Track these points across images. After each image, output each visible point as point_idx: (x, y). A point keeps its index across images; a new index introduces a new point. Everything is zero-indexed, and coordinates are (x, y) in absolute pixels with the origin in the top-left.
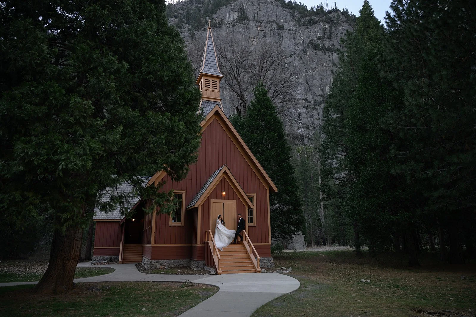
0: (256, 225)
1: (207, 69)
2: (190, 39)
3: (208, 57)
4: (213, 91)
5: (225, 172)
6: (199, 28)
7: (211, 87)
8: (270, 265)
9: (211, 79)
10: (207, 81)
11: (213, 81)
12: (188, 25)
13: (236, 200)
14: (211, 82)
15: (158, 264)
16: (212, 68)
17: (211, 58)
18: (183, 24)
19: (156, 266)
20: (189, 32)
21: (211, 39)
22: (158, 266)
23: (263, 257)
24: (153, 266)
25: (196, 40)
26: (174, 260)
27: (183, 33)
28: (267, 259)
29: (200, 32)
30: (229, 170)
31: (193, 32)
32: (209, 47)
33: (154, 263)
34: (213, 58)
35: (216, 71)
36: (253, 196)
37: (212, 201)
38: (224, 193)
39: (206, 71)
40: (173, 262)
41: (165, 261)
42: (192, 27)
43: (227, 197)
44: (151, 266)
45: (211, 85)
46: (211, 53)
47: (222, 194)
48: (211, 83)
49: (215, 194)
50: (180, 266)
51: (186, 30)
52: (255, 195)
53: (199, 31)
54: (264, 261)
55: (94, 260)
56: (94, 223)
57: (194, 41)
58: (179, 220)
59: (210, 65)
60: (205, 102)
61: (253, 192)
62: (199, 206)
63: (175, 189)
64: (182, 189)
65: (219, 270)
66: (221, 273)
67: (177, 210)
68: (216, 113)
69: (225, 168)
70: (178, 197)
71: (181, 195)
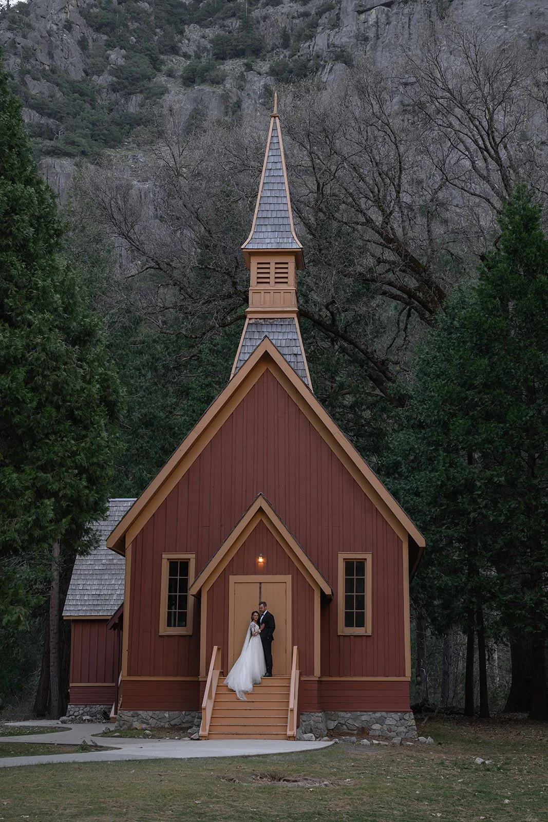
0: (369, 633)
1: (261, 235)
3: (265, 200)
4: (277, 292)
5: (261, 510)
7: (272, 280)
8: (405, 730)
9: (273, 260)
10: (263, 266)
11: (276, 263)
13: (290, 576)
14: (272, 266)
15: (135, 719)
16: (278, 228)
17: (275, 200)
19: (131, 725)
21: (276, 146)
22: (136, 725)
23: (387, 712)
24: (124, 724)
26: (171, 713)
28: (396, 716)
32: (272, 172)
33: (126, 718)
34: (280, 200)
35: (285, 234)
36: (366, 559)
37: (233, 579)
38: (261, 560)
39: (258, 241)
40: (167, 715)
41: (150, 713)
43: (268, 569)
44: (121, 722)
45: (272, 275)
46: (276, 187)
47: (256, 563)
48: (272, 270)
49: (240, 564)
50: (184, 725)
52: (369, 557)
54: (388, 722)
55: (71, 713)
56: (67, 625)
58: (182, 621)
59: (272, 221)
60: (256, 324)
61: (365, 550)
62: (200, 592)
63: (170, 551)
64: (186, 551)
65: (204, 730)
66: (206, 738)
67: (178, 600)
68: (266, 357)
69: (260, 503)
70: (179, 569)
71: (185, 564)
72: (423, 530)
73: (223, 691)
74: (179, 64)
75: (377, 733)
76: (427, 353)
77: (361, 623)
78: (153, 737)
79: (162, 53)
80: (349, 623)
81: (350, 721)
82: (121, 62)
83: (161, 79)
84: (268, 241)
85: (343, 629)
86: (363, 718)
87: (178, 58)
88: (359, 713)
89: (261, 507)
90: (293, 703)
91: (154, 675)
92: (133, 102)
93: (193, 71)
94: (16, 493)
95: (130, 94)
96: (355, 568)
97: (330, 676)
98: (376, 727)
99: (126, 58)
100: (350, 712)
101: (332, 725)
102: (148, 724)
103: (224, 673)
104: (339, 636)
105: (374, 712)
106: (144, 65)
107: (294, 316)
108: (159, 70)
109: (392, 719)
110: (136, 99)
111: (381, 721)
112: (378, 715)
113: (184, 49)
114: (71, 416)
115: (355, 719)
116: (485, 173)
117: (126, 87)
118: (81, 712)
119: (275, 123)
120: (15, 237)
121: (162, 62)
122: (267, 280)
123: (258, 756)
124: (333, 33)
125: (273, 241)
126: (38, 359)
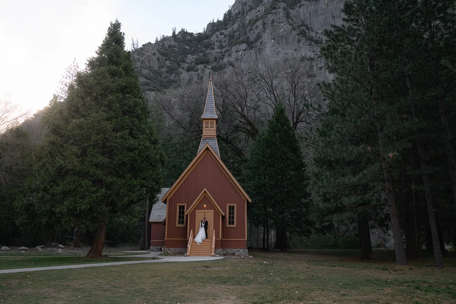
0: (235, 227)
1: (206, 114)
2: (285, 20)
3: (208, 104)
4: (211, 130)
5: (205, 192)
6: (294, 5)
7: (209, 127)
8: (245, 254)
9: (210, 121)
10: (207, 123)
11: (211, 122)
12: (283, 3)
13: (213, 210)
14: (209, 123)
15: (169, 250)
16: (211, 112)
17: (211, 104)
18: (278, 4)
20: (284, 12)
21: (211, 89)
22: (169, 252)
23: (240, 249)
25: (291, 19)
26: (179, 249)
27: (278, 14)
28: (243, 250)
29: (296, 9)
30: (208, 190)
31: (288, 11)
32: (210, 96)
33: (167, 250)
34: (212, 104)
35: (213, 114)
37: (197, 211)
38: (205, 206)
39: (205, 116)
41: (173, 249)
42: (287, 5)
43: (207, 208)
44: (165, 251)
45: (209, 125)
46: (211, 100)
47: (203, 206)
48: (209, 124)
49: (199, 207)
50: (183, 252)
51: (281, 10)
52: (235, 205)
53: (294, 9)
54: (240, 251)
55: (151, 249)
56: (150, 224)
57: (290, 20)
58: (182, 223)
59: (209, 110)
60: (205, 139)
61: (234, 203)
62: (188, 214)
63: (179, 203)
64: (184, 203)
65: (188, 254)
66: (188, 256)
67: (181, 216)
68: (207, 148)
69: (205, 189)
70: (182, 208)
71: (184, 207)
72: (251, 198)
73: (194, 243)
74: (186, 66)
75: (237, 255)
76: (253, 148)
77: (233, 224)
78: (174, 255)
79: (181, 62)
80: (230, 224)
81: (230, 251)
82: (169, 65)
83: (180, 70)
84: (208, 116)
85: (228, 225)
86: (233, 250)
87: (185, 64)
88: (232, 249)
89: (205, 191)
90: (213, 246)
91: (175, 238)
92: (172, 76)
93: (190, 68)
94: (135, 186)
95: (171, 74)
96: (232, 208)
97: (224, 238)
98: (237, 253)
99: (170, 63)
100: (230, 249)
101: (225, 252)
102: (172, 252)
103: (194, 238)
104: (227, 227)
105: (236, 249)
106: (176, 66)
107: (216, 137)
108: (180, 67)
109: (241, 251)
110: (173, 75)
111: (238, 251)
112: (238, 250)
113: (187, 61)
114: (151, 164)
115: (231, 251)
116: (270, 97)
117: (170, 72)
118: (154, 248)
119: (211, 82)
120: (136, 114)
121: (181, 65)
122: (208, 127)
123: (203, 261)
124: (229, 58)
125: (210, 116)
126: (142, 148)
